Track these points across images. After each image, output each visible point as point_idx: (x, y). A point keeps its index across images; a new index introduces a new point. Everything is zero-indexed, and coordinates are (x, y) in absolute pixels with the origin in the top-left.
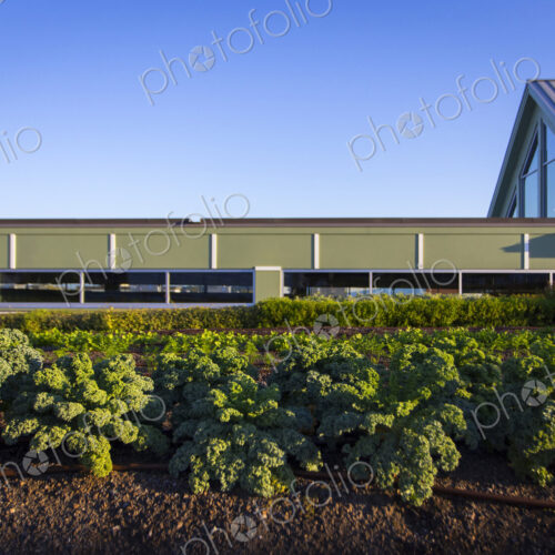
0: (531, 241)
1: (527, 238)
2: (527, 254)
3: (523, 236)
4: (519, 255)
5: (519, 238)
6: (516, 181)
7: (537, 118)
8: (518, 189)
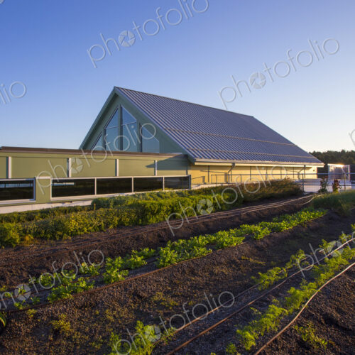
0: (158, 163)
1: (156, 161)
2: (156, 168)
4: (153, 169)
6: (101, 129)
7: (118, 103)
8: (102, 133)
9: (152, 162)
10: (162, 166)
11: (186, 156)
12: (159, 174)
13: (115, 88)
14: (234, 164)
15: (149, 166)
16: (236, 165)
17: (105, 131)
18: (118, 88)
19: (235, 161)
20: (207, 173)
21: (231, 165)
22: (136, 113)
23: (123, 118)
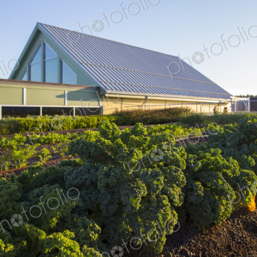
0: (68, 93)
1: (66, 92)
2: (66, 99)
3: (65, 91)
4: (63, 99)
5: (63, 92)
6: (26, 65)
7: (41, 39)
8: (27, 69)
9: (62, 93)
10: (72, 96)
11: (98, 88)
12: (68, 104)
13: (38, 24)
14: (147, 96)
15: (58, 97)
16: (149, 98)
17: (30, 66)
18: (41, 24)
19: (148, 94)
20: (120, 105)
21: (144, 97)
22: (57, 49)
23: (46, 54)
